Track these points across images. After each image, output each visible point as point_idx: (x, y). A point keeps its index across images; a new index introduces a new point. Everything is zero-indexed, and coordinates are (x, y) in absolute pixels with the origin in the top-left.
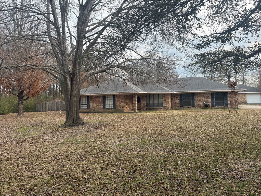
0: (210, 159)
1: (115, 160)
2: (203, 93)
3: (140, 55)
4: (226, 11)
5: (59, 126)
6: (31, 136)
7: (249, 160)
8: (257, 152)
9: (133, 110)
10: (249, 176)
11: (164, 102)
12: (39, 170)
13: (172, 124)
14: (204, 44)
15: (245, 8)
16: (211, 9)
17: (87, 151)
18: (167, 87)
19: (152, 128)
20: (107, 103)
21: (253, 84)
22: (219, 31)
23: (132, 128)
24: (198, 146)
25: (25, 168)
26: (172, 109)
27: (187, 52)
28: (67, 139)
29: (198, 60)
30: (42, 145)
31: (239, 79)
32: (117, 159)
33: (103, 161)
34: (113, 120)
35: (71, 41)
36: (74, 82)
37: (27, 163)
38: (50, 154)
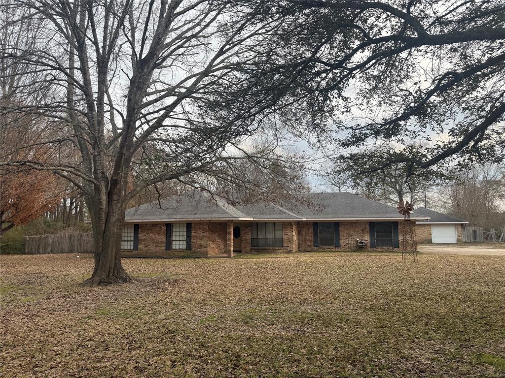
0: (368, 342)
1: (197, 347)
2: (355, 223)
3: (243, 150)
4: (390, 85)
5: (79, 285)
6: (20, 303)
7: (434, 343)
8: (447, 328)
9: (225, 252)
10: (433, 369)
11: (285, 237)
12: (49, 368)
13: (300, 280)
14: (354, 139)
15: (419, 88)
16: (366, 82)
17: (140, 332)
18: (291, 210)
19: (263, 287)
20: (174, 238)
21: (441, 207)
22: (379, 120)
23: (225, 287)
24: (349, 320)
25: (20, 365)
26: (300, 251)
27: (327, 151)
28: (97, 308)
29: (344, 166)
30: (47, 321)
31: (417, 197)
32: (202, 345)
33: (175, 349)
34: (186, 272)
35: (112, 120)
36: (115, 197)
37: (22, 356)
38: (67, 337)
